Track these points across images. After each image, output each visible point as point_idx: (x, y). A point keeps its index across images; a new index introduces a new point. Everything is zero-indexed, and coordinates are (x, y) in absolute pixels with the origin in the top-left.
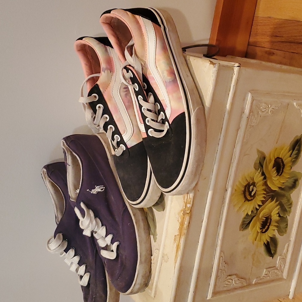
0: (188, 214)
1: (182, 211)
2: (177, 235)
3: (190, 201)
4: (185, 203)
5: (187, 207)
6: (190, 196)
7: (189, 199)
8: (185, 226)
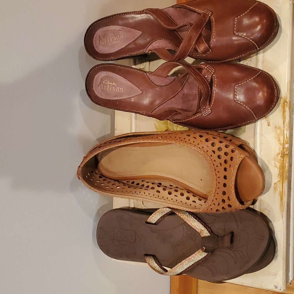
0: (287, 154)
1: (280, 154)
2: (278, 182)
3: (288, 140)
4: (282, 144)
5: (285, 148)
6: (287, 136)
7: (286, 139)
8: (287, 168)
